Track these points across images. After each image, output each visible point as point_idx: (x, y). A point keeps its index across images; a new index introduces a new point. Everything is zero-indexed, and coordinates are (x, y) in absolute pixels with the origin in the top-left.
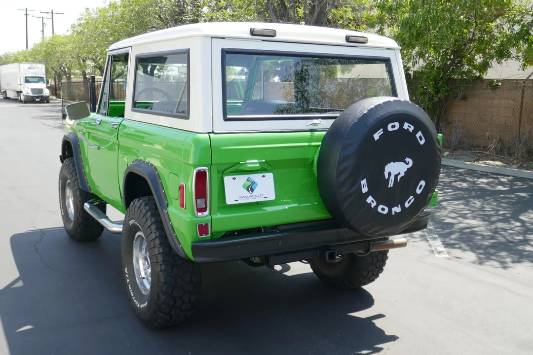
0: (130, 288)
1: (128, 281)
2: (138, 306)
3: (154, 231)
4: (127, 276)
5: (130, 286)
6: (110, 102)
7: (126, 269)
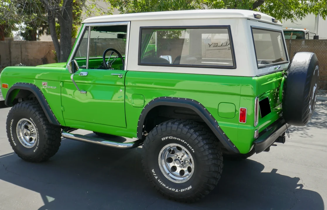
0: (160, 182)
1: (156, 177)
2: (177, 191)
3: (201, 141)
4: (154, 174)
5: (159, 180)
6: (89, 58)
7: (153, 171)
